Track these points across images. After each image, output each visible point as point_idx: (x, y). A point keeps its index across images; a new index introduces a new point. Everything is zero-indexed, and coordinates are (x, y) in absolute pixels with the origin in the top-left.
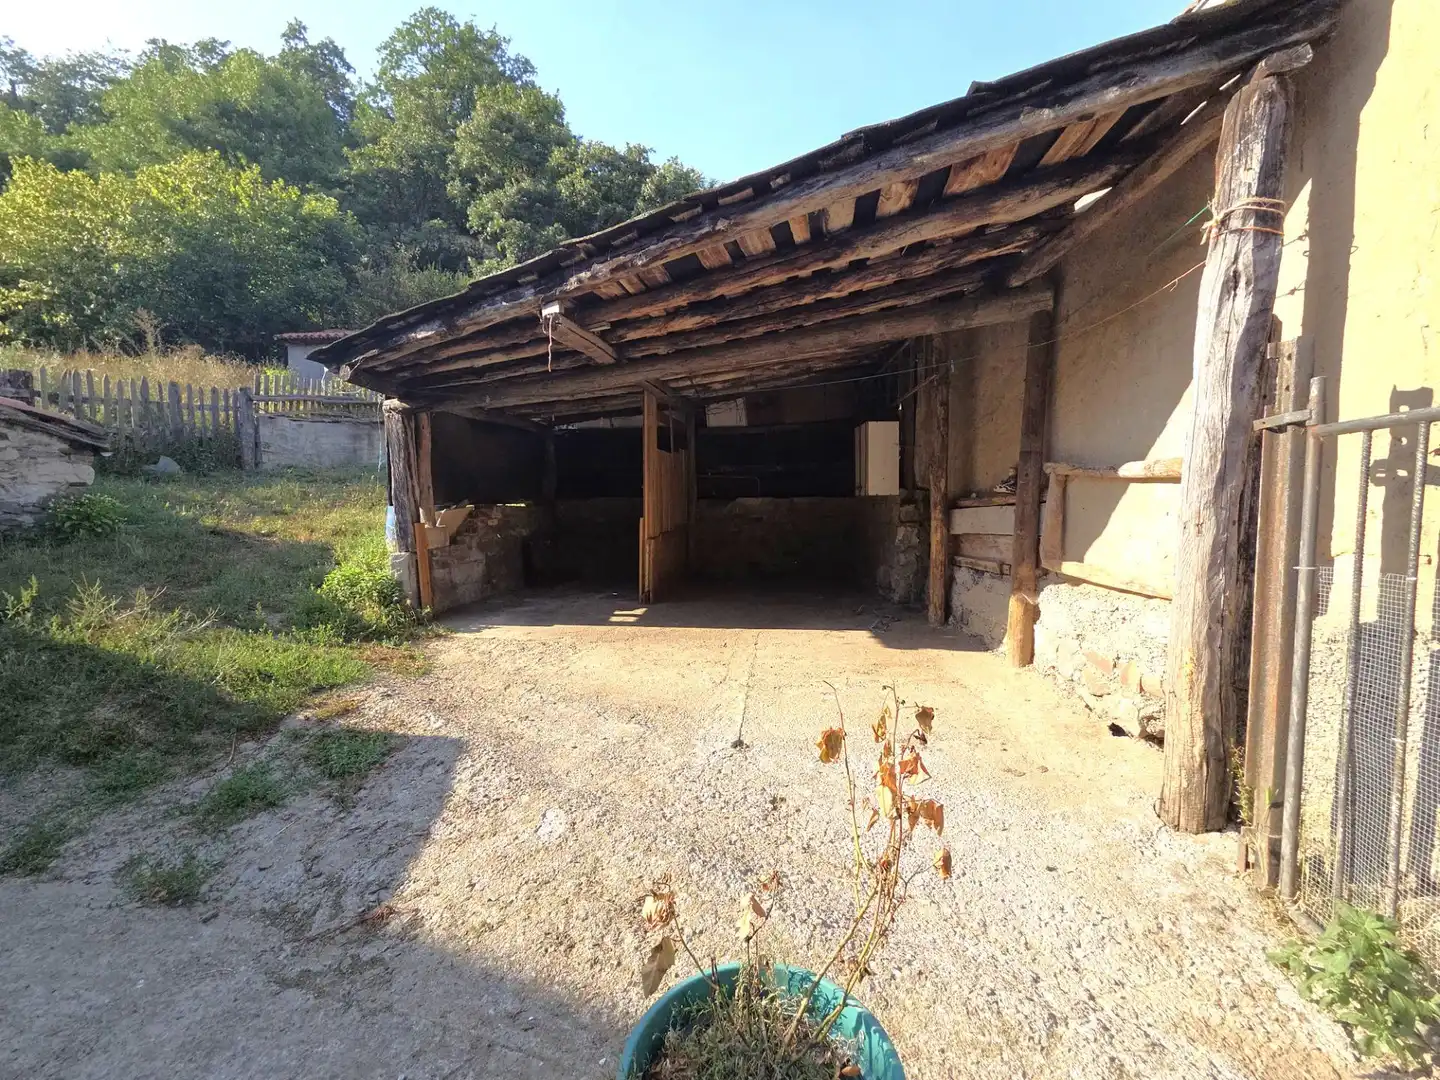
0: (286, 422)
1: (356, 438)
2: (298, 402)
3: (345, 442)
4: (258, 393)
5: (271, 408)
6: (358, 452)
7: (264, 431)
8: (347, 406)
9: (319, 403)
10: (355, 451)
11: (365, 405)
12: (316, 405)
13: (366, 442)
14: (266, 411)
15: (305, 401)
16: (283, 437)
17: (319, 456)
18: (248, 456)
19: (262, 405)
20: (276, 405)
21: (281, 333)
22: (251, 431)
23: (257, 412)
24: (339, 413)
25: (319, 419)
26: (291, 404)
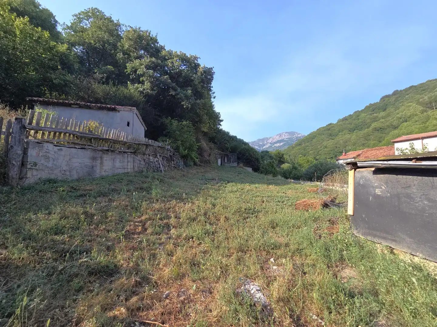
0: (50, 146)
1: (94, 159)
2: (60, 133)
3: (88, 162)
4: (30, 123)
5: (39, 136)
6: (95, 168)
7: (32, 153)
8: (90, 140)
9: (74, 135)
10: (93, 167)
11: (100, 139)
12: (72, 136)
13: (99, 162)
14: (35, 137)
15: (65, 134)
16: (47, 158)
17: (70, 172)
18: (14, 172)
19: (32, 132)
20: (43, 134)
21: (32, 97)
22: (20, 152)
23: (27, 137)
24: (85, 143)
25: (72, 146)
26: (55, 133)
